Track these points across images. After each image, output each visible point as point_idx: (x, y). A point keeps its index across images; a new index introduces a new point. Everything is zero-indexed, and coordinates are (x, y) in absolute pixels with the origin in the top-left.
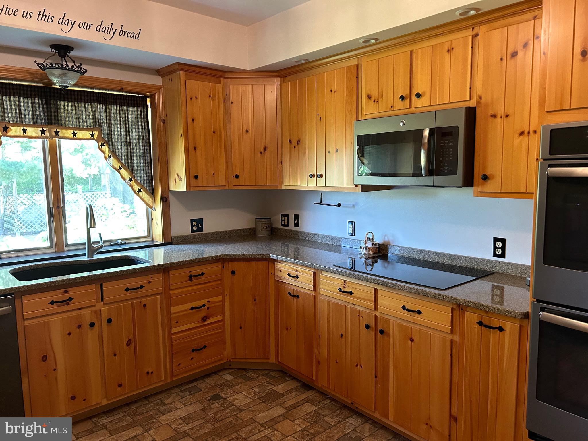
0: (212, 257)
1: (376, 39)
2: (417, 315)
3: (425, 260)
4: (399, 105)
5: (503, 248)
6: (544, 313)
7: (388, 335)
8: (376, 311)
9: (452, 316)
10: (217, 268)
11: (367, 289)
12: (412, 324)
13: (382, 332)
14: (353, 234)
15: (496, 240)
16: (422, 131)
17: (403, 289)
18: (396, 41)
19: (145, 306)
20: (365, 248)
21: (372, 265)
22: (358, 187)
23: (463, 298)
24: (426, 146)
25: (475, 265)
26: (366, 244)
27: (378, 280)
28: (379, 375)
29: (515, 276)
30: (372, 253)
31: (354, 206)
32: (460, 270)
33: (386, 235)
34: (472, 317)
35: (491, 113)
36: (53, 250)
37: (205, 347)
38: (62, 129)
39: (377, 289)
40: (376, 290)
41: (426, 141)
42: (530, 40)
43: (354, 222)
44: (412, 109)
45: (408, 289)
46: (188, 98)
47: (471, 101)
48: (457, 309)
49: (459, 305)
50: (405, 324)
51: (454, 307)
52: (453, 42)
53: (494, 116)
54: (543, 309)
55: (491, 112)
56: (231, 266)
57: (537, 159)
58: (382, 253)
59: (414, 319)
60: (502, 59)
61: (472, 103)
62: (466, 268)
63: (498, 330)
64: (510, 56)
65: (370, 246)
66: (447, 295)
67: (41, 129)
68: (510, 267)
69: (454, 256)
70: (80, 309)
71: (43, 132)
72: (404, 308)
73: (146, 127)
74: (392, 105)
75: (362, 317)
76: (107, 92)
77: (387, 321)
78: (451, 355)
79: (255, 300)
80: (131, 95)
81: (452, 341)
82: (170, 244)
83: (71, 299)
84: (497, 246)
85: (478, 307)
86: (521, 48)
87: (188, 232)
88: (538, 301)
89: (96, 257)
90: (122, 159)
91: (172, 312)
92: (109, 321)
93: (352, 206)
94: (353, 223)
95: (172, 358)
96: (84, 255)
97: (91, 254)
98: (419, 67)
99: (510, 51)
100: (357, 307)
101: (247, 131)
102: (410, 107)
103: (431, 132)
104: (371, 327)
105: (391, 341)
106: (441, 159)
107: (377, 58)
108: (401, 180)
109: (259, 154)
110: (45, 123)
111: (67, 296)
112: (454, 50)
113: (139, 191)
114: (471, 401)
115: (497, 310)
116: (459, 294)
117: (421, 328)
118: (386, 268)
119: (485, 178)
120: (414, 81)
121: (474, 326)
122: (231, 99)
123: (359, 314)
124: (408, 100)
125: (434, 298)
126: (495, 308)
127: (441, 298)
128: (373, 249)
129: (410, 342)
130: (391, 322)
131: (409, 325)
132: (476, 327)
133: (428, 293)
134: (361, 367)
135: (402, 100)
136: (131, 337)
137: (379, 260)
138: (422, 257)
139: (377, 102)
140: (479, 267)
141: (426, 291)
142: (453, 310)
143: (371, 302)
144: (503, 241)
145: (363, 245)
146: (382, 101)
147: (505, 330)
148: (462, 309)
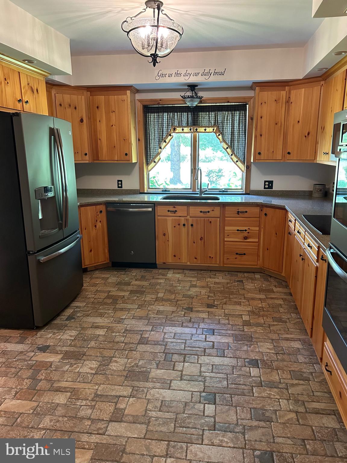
0: (252, 202)
2: (311, 249)
8: (304, 246)
9: (318, 251)
10: (257, 210)
19: (210, 222)
36: (191, 190)
37: (245, 254)
38: (199, 128)
40: (305, 232)
46: (260, 104)
50: (308, 255)
56: (265, 210)
63: (325, 261)
67: (190, 128)
70: (180, 216)
71: (190, 129)
73: (245, 123)
76: (224, 104)
79: (276, 234)
80: (237, 104)
81: (317, 267)
82: (249, 194)
83: (176, 211)
87: (262, 188)
89: (203, 195)
90: (229, 143)
91: (226, 229)
92: (192, 225)
95: (224, 254)
96: (198, 194)
97: (201, 194)
101: (299, 122)
105: (305, 265)
109: (304, 137)
110: (192, 125)
111: (174, 210)
113: (237, 161)
122: (291, 100)
129: (308, 267)
136: (203, 236)
142: (319, 247)
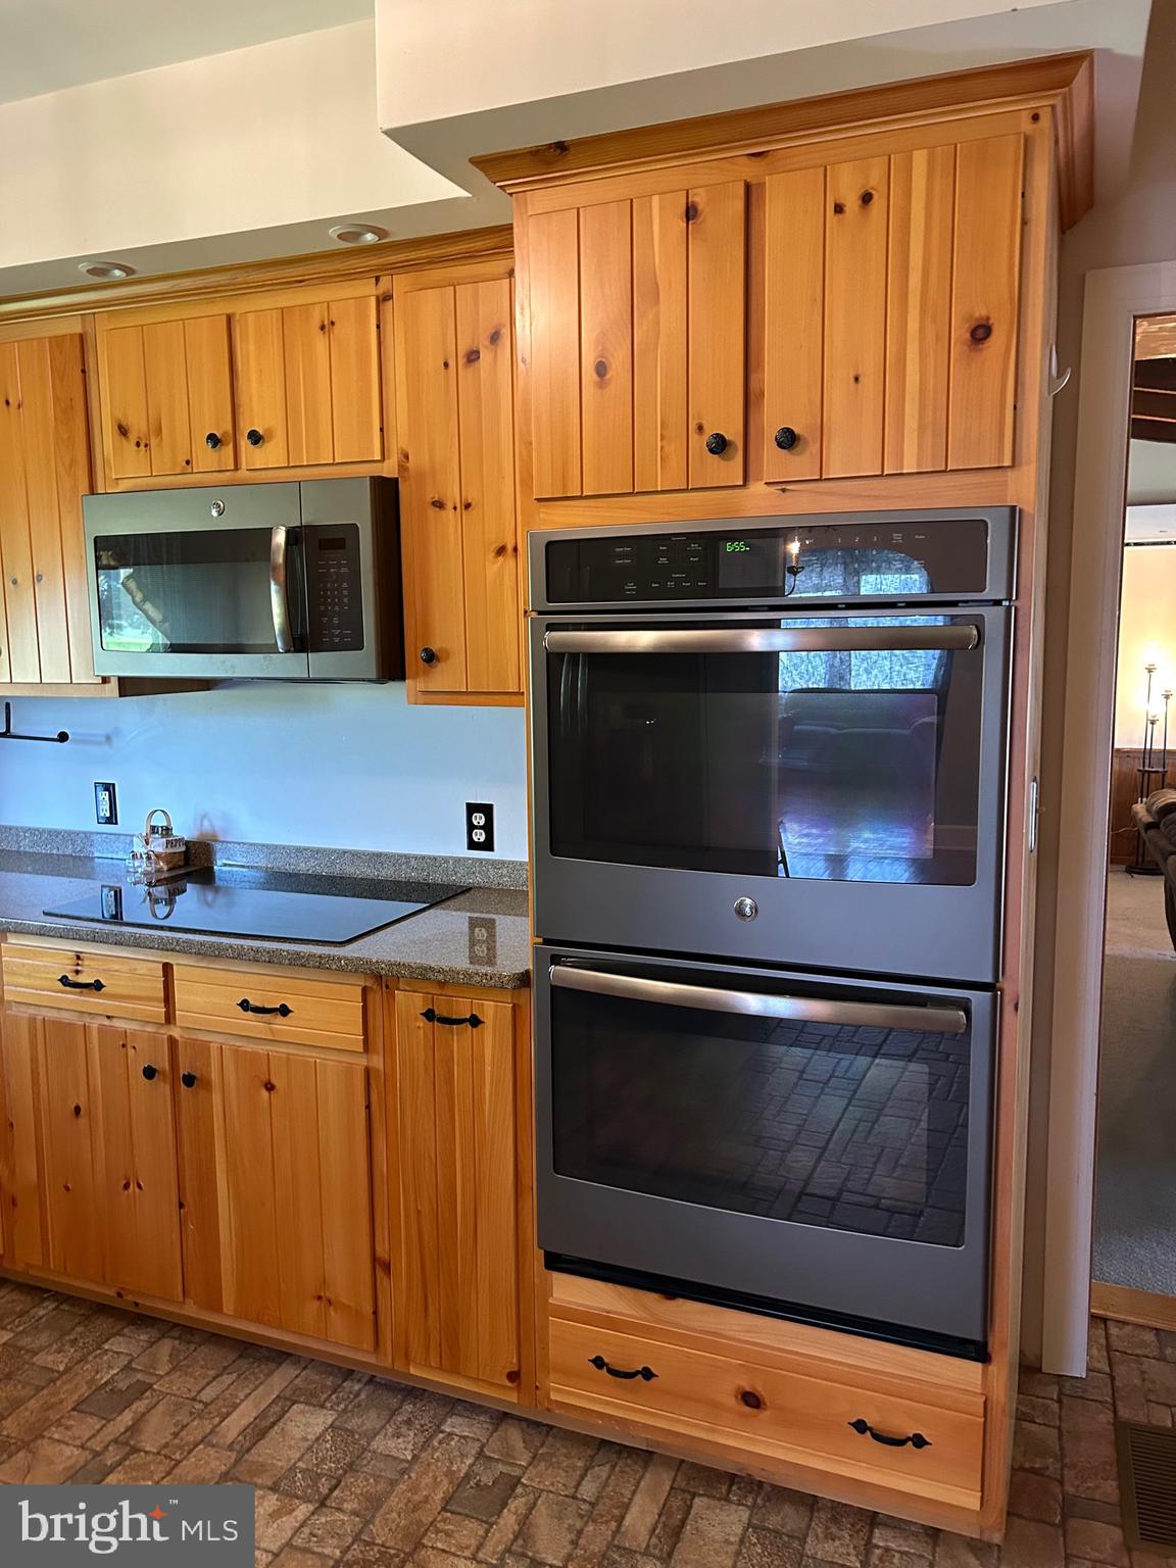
1: (128, 270)
2: (280, 1019)
3: (310, 872)
4: (206, 457)
5: (488, 828)
6: (558, 968)
7: (207, 1085)
8: (172, 1026)
9: (365, 1008)
11: (142, 968)
12: (268, 1045)
13: (189, 1080)
14: (112, 819)
15: (472, 809)
16: (267, 533)
17: (239, 955)
18: (187, 283)
20: (144, 856)
21: (171, 902)
22: (109, 682)
23: (387, 958)
24: (282, 573)
25: (428, 875)
26: (147, 843)
27: (170, 941)
28: (189, 1200)
29: (515, 890)
30: (166, 868)
31: (108, 738)
32: (395, 891)
33: (204, 816)
34: (409, 1003)
35: (432, 496)
39: (172, 965)
40: (167, 969)
41: (280, 559)
42: (504, 326)
43: (114, 785)
44: (243, 474)
45: (252, 953)
47: (386, 462)
48: (375, 987)
49: (378, 977)
50: (250, 1047)
51: (368, 984)
52: (333, 306)
53: (439, 505)
54: (556, 960)
55: (431, 494)
57: (526, 612)
58: (194, 865)
59: (271, 1029)
60: (446, 365)
61: (389, 470)
62: (408, 883)
63: (468, 1024)
64: (465, 360)
65: (160, 850)
66: (349, 955)
68: (505, 871)
69: (379, 855)
72: (245, 1005)
74: (189, 458)
75: (134, 1048)
77: (202, 1049)
78: (368, 1107)
81: (368, 1071)
84: (475, 823)
85: (421, 976)
86: (487, 343)
88: (547, 942)
93: (103, 739)
94: (109, 788)
98: (253, 364)
99: (463, 348)
100: (117, 1023)
102: (237, 468)
103: (293, 535)
104: (159, 1073)
105: (216, 1099)
106: (322, 608)
107: (140, 323)
108: (224, 662)
112: (336, 328)
114: (419, 1212)
115: (462, 977)
116: (379, 949)
117: (289, 1051)
118: (209, 905)
119: (431, 657)
120: (243, 398)
121: (418, 1024)
123: (124, 1042)
124: (231, 445)
125: (319, 967)
126: (458, 973)
127: (334, 967)
128: (168, 858)
129: (265, 1094)
130: (214, 1047)
131: (261, 1048)
132: (421, 1025)
133: (303, 957)
134: (139, 1187)
135: (214, 446)
137: (188, 885)
138: (303, 867)
139: (146, 446)
140: (437, 877)
141: (298, 953)
142: (365, 990)
143: (156, 1004)
144: (487, 810)
145: (139, 848)
146: (160, 445)
147: (483, 1022)
148: (387, 987)
